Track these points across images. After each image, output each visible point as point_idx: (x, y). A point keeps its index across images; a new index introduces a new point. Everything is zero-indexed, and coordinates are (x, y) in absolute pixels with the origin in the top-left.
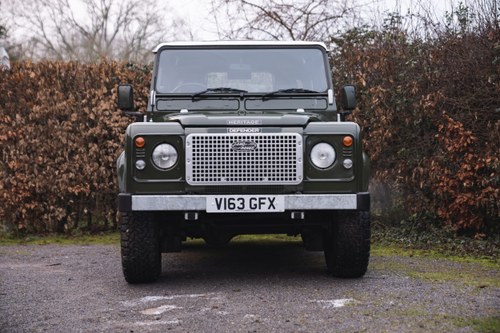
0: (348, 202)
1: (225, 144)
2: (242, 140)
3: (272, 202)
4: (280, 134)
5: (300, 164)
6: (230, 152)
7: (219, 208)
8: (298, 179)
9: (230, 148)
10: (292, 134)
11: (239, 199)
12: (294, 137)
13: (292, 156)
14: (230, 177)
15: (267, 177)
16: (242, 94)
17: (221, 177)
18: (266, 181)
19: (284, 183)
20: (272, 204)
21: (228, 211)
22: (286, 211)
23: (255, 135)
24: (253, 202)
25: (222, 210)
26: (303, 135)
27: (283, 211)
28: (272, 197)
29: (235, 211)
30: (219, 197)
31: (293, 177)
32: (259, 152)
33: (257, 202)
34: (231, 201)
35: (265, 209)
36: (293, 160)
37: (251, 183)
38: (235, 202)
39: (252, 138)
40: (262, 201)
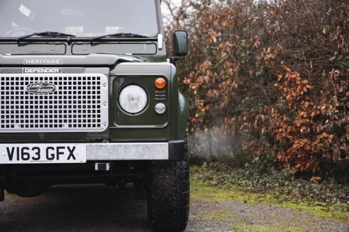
0: (159, 151)
1: (20, 86)
2: (39, 81)
3: (71, 152)
4: (82, 75)
5: (105, 109)
6: (24, 95)
7: (11, 158)
8: (102, 126)
9: (25, 90)
10: (96, 75)
11: (33, 149)
12: (99, 78)
13: (96, 100)
14: (25, 124)
15: (68, 123)
16: (68, 39)
17: (15, 124)
18: (66, 128)
19: (87, 130)
20: (71, 154)
21: (21, 162)
22: (87, 161)
23: (53, 76)
24: (51, 152)
25: (14, 161)
26: (110, 76)
27: (85, 162)
28: (71, 146)
29: (30, 161)
30: (11, 146)
31: (96, 123)
32: (58, 95)
33: (55, 152)
34: (25, 151)
35: (63, 159)
36: (96, 104)
37: (49, 130)
38: (30, 152)
39: (51, 79)
40: (60, 150)
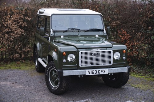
0: (125, 70)
1: (91, 54)
2: (96, 52)
3: (104, 71)
5: (112, 59)
6: (92, 56)
8: (111, 64)
10: (110, 50)
11: (95, 71)
13: (110, 57)
14: (92, 64)
15: (103, 63)
17: (90, 64)
18: (102, 65)
20: (104, 72)
21: (92, 74)
23: (99, 51)
24: (99, 71)
25: (90, 74)
26: (113, 50)
27: (107, 73)
28: (104, 69)
29: (94, 74)
32: (101, 56)
34: (93, 71)
35: (102, 73)
40: (102, 71)
